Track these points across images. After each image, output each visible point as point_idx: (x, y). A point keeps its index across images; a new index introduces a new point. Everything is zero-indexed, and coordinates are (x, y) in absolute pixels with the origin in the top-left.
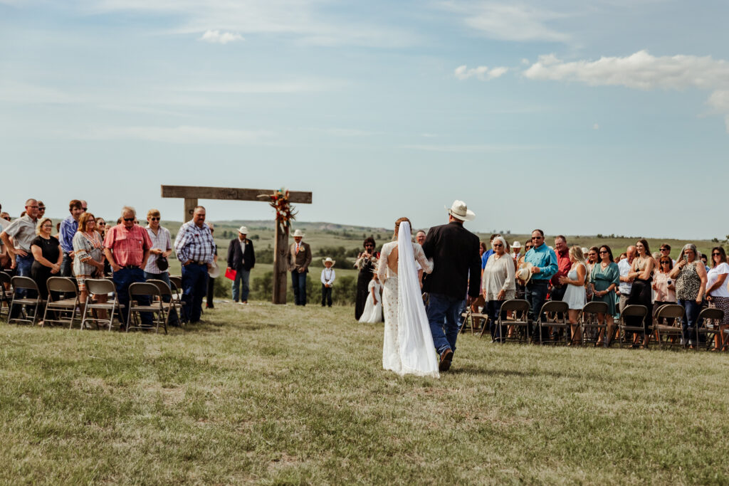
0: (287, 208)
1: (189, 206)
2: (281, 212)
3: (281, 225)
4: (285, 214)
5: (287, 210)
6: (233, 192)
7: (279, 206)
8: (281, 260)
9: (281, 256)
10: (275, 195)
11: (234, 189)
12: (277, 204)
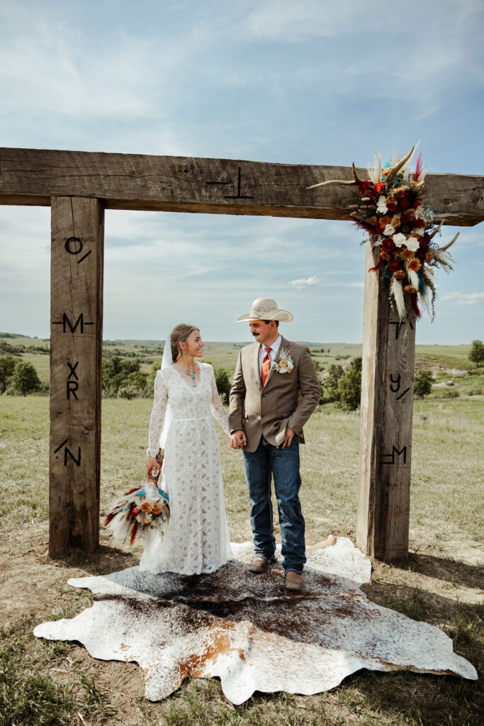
0: (419, 224)
1: (65, 223)
2: (399, 239)
3: (396, 289)
4: (413, 245)
5: (421, 232)
6: (224, 175)
7: (390, 214)
8: (390, 410)
9: (391, 396)
10: (375, 177)
11: (224, 162)
12: (382, 207)
